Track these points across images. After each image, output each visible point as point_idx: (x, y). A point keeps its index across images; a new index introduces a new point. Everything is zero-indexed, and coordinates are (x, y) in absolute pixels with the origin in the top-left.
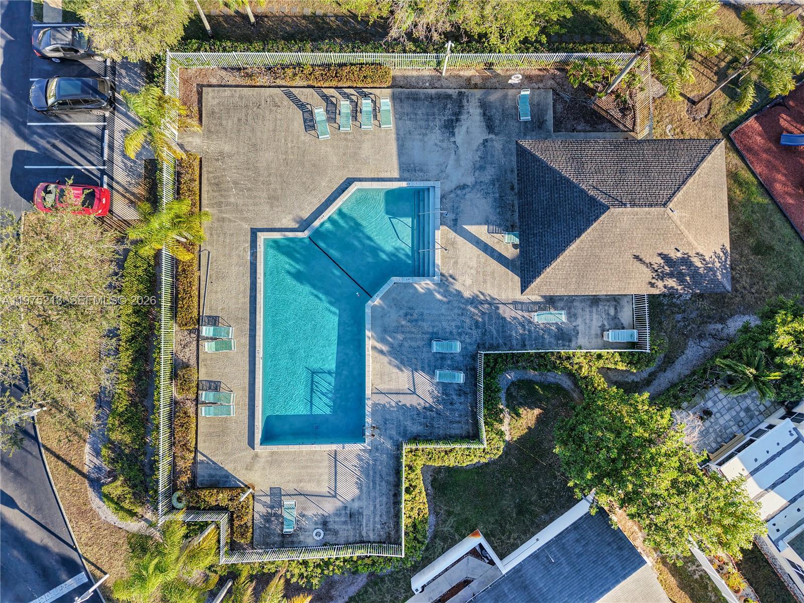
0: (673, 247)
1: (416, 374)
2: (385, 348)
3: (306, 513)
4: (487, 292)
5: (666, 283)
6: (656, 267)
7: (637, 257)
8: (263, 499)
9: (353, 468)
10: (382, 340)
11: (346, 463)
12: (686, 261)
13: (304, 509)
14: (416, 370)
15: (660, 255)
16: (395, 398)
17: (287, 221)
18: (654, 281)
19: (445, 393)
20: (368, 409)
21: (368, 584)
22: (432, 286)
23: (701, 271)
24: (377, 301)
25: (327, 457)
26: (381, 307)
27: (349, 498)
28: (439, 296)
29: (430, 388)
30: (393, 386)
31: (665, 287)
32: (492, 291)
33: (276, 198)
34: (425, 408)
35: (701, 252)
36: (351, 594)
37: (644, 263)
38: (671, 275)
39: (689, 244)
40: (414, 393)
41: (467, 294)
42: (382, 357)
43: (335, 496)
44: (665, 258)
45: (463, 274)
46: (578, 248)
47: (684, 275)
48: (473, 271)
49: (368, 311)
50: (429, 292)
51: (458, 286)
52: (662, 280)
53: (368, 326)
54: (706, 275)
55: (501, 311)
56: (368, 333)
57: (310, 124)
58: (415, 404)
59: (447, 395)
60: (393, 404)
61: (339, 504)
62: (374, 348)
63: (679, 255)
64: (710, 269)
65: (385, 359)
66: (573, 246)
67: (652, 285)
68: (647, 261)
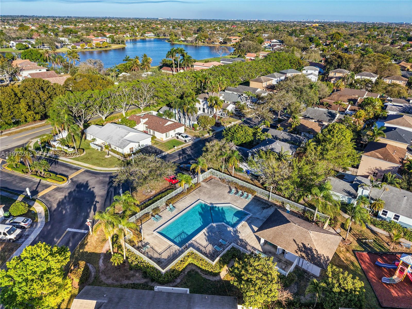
0: (307, 243)
1: (210, 244)
2: (207, 234)
3: (149, 253)
4: (246, 240)
5: (302, 254)
6: (300, 246)
7: (294, 240)
8: (143, 243)
9: (171, 252)
10: (208, 233)
11: (171, 249)
12: (311, 249)
13: (149, 252)
14: (211, 244)
15: (302, 243)
16: (199, 245)
17: (208, 202)
18: (297, 251)
19: (214, 253)
20: (189, 242)
21: (142, 284)
22: (232, 230)
23: (315, 256)
24: (214, 225)
25: (168, 245)
26: (215, 227)
27: (163, 257)
28: (232, 234)
29: (210, 250)
30: (201, 243)
31: (301, 255)
32: (248, 241)
33: (210, 198)
34: (205, 253)
35: (317, 250)
36: (135, 283)
37: (296, 243)
38: (304, 252)
39: (314, 245)
40: (205, 248)
41: (240, 238)
42: (205, 236)
43: (160, 255)
44: (304, 245)
45: (243, 233)
46: (277, 228)
47: (309, 254)
48: (246, 234)
49: (210, 225)
50: (230, 231)
51: (239, 235)
52: (301, 252)
53: (207, 227)
54: (317, 258)
55: (247, 247)
56: (206, 228)
57: (229, 192)
58: (203, 250)
59: (214, 254)
60: (197, 246)
61: (159, 257)
62: (204, 233)
63: (309, 246)
64: (319, 257)
65: (205, 237)
66: (276, 227)
67: (297, 252)
68: (297, 243)
